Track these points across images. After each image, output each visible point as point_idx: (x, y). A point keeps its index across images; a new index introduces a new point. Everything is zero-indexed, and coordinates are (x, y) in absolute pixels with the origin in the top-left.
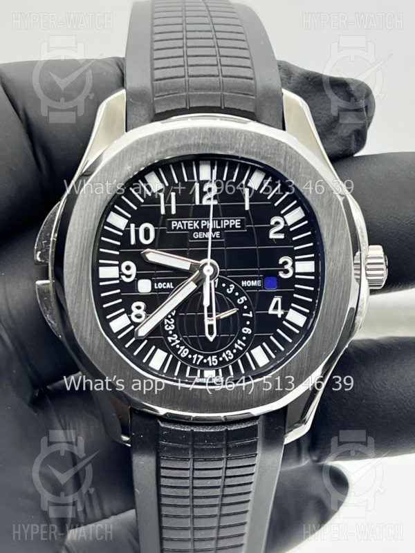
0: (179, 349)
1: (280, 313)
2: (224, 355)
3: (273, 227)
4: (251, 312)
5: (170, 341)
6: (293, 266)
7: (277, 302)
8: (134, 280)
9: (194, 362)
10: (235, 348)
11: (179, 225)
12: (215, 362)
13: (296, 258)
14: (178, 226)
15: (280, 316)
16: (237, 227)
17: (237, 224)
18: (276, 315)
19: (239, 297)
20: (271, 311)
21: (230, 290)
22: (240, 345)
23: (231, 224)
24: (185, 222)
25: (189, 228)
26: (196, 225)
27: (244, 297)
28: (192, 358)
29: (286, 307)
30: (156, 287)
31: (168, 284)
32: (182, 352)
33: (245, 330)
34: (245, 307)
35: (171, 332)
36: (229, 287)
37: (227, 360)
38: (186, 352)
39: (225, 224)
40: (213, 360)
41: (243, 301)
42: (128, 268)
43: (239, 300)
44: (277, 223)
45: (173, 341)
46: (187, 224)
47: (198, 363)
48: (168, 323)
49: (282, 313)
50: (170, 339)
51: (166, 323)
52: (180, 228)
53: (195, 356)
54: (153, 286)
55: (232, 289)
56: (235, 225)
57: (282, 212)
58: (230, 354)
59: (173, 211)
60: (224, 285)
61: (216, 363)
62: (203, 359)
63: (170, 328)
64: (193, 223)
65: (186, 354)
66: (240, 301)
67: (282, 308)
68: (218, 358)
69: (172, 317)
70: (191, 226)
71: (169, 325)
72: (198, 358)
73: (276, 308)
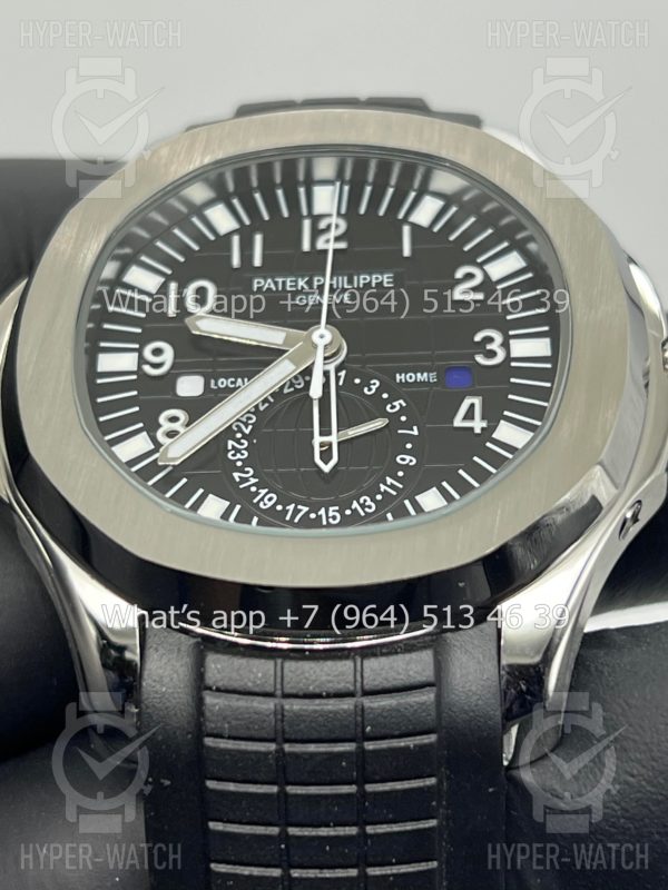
0: (257, 493)
1: (478, 425)
2: (355, 505)
3: (460, 281)
4: (415, 428)
5: (238, 480)
6: (506, 345)
7: (472, 406)
8: (168, 373)
9: (288, 518)
10: (380, 493)
11: (269, 284)
12: (334, 518)
13: (511, 333)
14: (267, 286)
15: (478, 431)
16: (386, 285)
17: (386, 280)
18: (472, 429)
19: (389, 401)
20: (458, 422)
21: (370, 390)
22: (392, 486)
23: (374, 282)
24: (280, 280)
25: (288, 289)
26: (301, 283)
27: (401, 401)
28: (285, 512)
29: (493, 416)
30: (213, 386)
31: (240, 380)
32: (262, 499)
33: (403, 459)
34: (403, 418)
35: (239, 464)
36: (369, 385)
37: (363, 514)
38: (270, 499)
39: (362, 282)
40: (331, 514)
41: (398, 408)
42: (157, 352)
43: (389, 406)
44: (470, 276)
45: (244, 480)
46: (284, 283)
47: (296, 520)
48: (234, 448)
49: (484, 424)
50: (236, 475)
51: (230, 448)
52: (269, 289)
53: (291, 507)
54: (207, 385)
55: (374, 388)
56: (382, 282)
57: (479, 260)
58: (369, 502)
59: (257, 262)
60: (357, 381)
61: (338, 521)
62: (308, 513)
63: (239, 456)
64: (296, 281)
65: (270, 504)
66: (393, 407)
67: (483, 418)
68: (341, 512)
69: (245, 436)
70: (291, 286)
71: (238, 451)
72: (296, 511)
73: (469, 415)
